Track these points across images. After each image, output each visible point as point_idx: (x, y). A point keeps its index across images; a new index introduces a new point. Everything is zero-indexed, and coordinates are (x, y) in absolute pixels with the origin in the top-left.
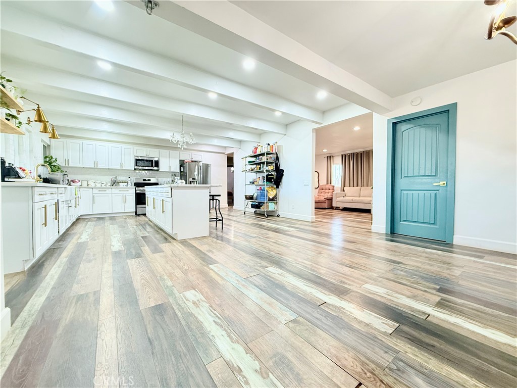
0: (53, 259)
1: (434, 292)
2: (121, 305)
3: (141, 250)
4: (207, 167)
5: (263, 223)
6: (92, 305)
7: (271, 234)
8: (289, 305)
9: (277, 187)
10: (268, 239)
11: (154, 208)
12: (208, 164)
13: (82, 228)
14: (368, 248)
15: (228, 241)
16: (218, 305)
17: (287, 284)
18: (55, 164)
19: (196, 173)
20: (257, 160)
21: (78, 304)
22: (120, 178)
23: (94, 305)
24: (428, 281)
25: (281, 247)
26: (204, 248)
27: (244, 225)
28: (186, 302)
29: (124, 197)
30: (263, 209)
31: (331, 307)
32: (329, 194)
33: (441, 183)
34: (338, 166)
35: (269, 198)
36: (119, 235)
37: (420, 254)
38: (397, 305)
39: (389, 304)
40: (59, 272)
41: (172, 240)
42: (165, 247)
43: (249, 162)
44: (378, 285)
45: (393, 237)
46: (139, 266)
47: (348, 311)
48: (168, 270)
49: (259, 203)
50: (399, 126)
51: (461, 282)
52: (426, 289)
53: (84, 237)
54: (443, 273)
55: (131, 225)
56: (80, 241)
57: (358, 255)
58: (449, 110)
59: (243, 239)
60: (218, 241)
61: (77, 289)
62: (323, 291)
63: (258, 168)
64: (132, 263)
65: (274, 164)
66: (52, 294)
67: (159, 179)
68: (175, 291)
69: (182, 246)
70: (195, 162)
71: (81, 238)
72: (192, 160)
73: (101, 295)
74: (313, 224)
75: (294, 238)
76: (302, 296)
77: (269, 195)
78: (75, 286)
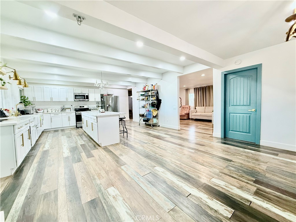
0: (29, 165)
1: (252, 183)
2: (71, 201)
3: (81, 155)
4: (116, 97)
5: (150, 132)
6: (53, 202)
7: (156, 140)
8: (169, 196)
9: (158, 110)
10: (154, 144)
11: (87, 126)
12: (117, 96)
13: (45, 140)
14: (212, 150)
15: (131, 147)
16: (127, 198)
17: (167, 179)
18: (27, 101)
19: (110, 102)
20: (146, 93)
21: (45, 201)
22: (66, 107)
23: (54, 202)
24: (248, 175)
25: (162, 150)
26: (117, 153)
27: (140, 133)
28: (109, 196)
29: (69, 118)
30: (150, 122)
31: (194, 198)
32: (187, 111)
33: (253, 110)
34: (192, 94)
35: (153, 116)
36: (68, 144)
37: (242, 153)
38: (231, 195)
39: (227, 194)
40: (33, 175)
41: (99, 147)
42: (95, 152)
43: (141, 95)
44: (219, 179)
45: (225, 141)
46: (80, 169)
47: (204, 200)
48: (97, 171)
49: (148, 119)
50: (228, 76)
51: (267, 175)
52: (248, 181)
53: (47, 147)
54: (256, 168)
55: (74, 136)
56: (45, 149)
57: (207, 155)
58: (257, 68)
59: (139, 145)
60: (126, 147)
61: (44, 189)
62: (189, 185)
63: (146, 99)
64: (76, 167)
65: (156, 96)
66: (29, 193)
67: (89, 106)
68: (102, 188)
69: (104, 152)
70: (110, 95)
71: (45, 147)
72: (108, 94)
73: (58, 193)
74: (179, 132)
75: (169, 143)
76: (176, 189)
77: (153, 114)
78: (43, 186)
